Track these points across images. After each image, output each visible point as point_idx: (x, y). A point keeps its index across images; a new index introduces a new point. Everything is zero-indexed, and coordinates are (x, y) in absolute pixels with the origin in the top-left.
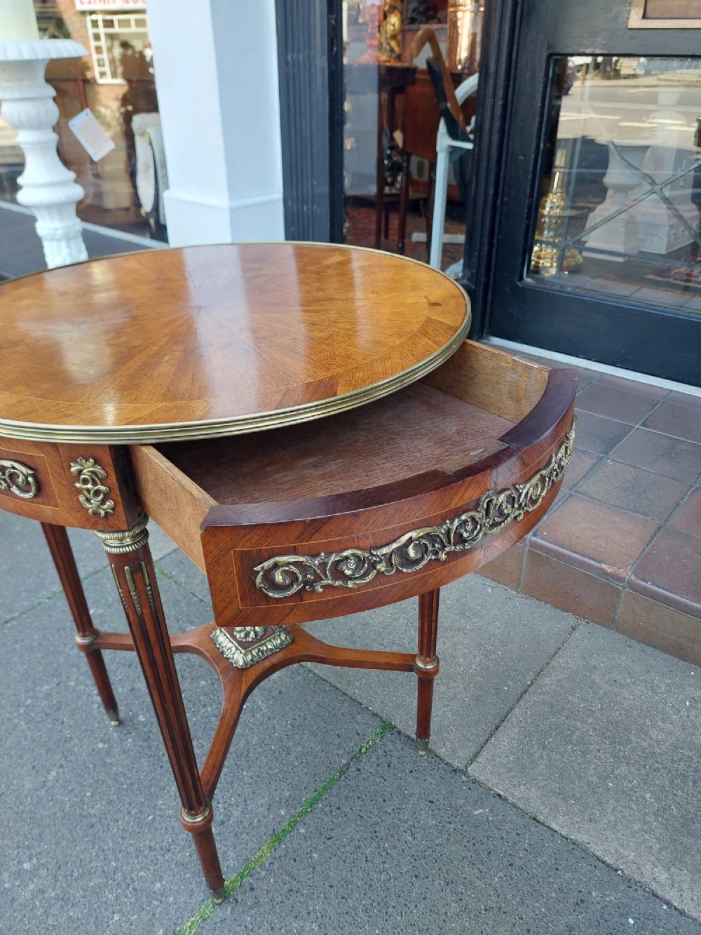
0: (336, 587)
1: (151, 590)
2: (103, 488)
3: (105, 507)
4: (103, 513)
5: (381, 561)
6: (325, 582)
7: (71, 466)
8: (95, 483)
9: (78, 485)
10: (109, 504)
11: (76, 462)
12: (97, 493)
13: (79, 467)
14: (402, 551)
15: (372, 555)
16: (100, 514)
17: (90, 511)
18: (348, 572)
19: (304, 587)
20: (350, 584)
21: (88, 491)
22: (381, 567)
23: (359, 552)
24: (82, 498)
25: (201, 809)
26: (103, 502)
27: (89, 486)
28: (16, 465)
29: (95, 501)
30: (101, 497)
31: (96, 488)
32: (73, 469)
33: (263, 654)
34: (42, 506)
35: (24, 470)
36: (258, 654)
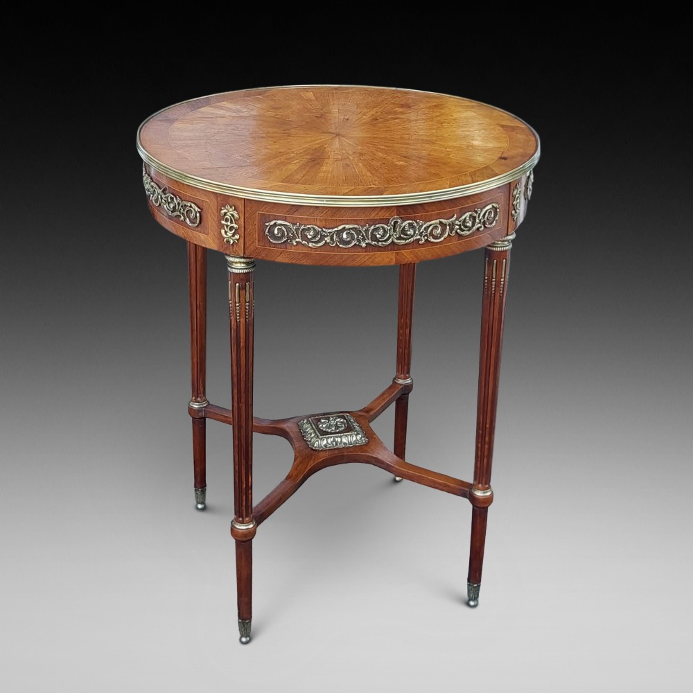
0: (303, 245)
1: (249, 306)
2: (236, 226)
3: (234, 238)
4: (232, 242)
5: (327, 236)
6: (297, 240)
7: (222, 210)
8: (231, 222)
9: (223, 222)
10: (237, 237)
11: (225, 207)
12: (231, 228)
13: (226, 211)
14: (339, 233)
15: (322, 230)
16: (230, 242)
17: (225, 240)
18: (309, 237)
19: (287, 240)
20: (310, 245)
21: (227, 226)
22: (328, 239)
23: (316, 228)
24: (223, 232)
25: (247, 519)
26: (233, 235)
27: (229, 223)
28: (193, 205)
29: (230, 234)
30: (233, 231)
31: (232, 225)
32: (223, 212)
33: (336, 444)
34: (200, 234)
35: (197, 209)
36: (332, 442)
